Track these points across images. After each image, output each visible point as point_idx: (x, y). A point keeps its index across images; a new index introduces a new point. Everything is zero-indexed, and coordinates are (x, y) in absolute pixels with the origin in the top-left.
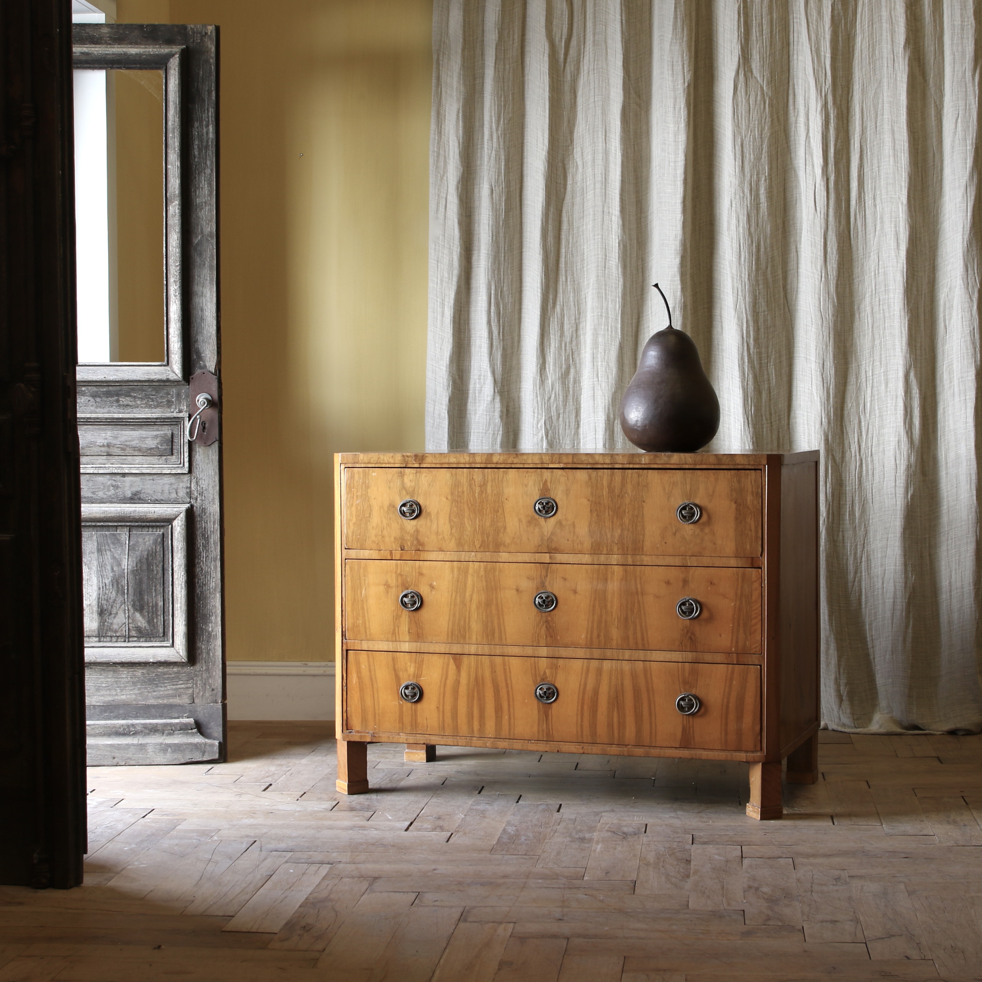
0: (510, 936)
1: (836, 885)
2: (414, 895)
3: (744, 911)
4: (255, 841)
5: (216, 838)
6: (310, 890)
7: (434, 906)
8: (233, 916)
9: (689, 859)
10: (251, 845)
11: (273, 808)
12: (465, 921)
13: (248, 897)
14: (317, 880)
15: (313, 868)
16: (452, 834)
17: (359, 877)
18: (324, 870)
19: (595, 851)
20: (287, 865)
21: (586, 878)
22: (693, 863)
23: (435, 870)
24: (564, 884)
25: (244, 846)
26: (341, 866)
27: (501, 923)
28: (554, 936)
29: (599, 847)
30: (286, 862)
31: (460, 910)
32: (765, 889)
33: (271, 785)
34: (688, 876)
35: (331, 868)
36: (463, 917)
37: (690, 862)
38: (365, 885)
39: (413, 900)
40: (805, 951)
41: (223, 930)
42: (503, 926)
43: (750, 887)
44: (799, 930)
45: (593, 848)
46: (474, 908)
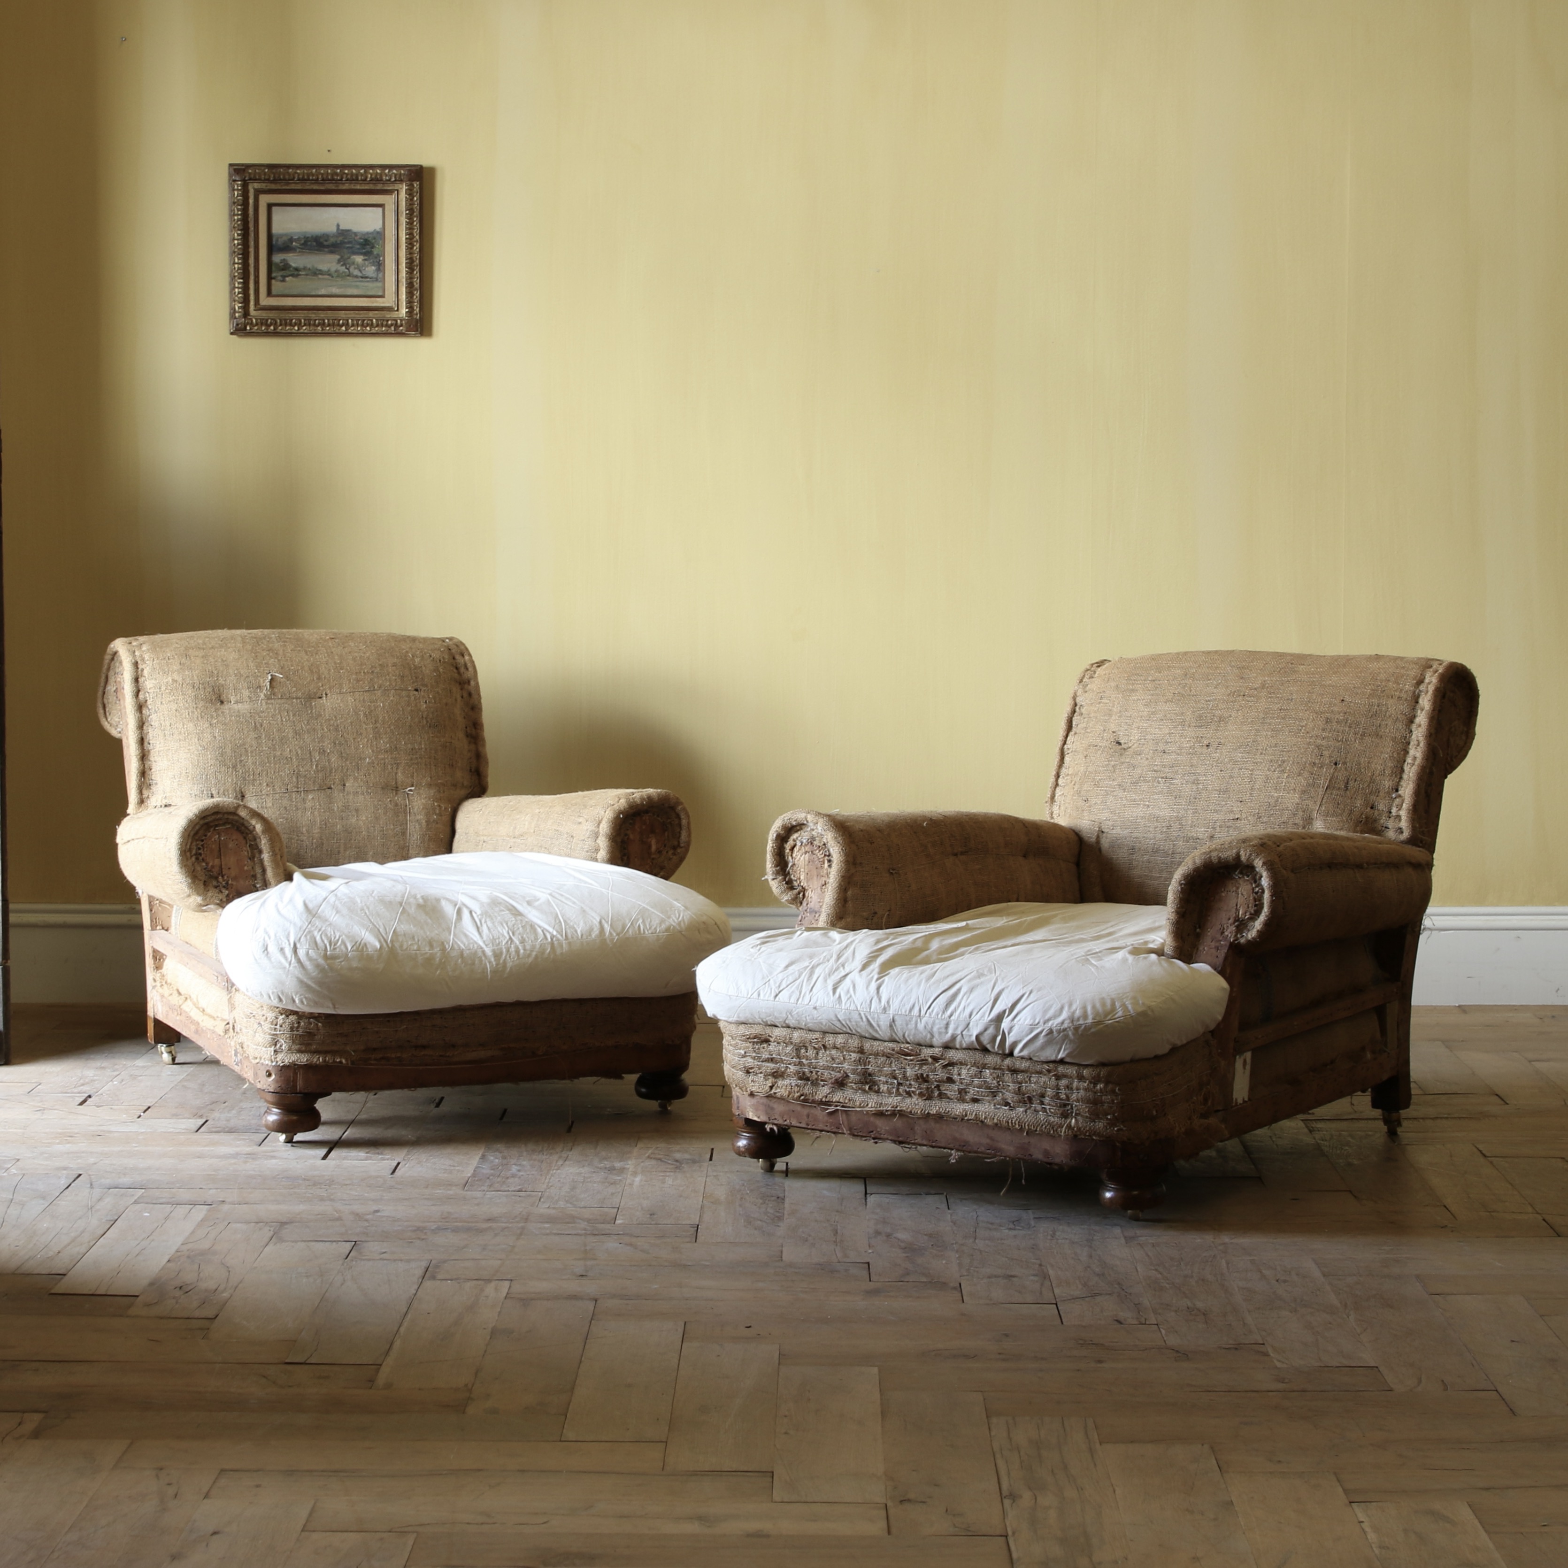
0: (506, 1298)
1: (1014, 1229)
2: (349, 1246)
3: (868, 1263)
4: (80, 1175)
5: (14, 1171)
6: (180, 1240)
7: (381, 1259)
8: (64, 1275)
9: (781, 1195)
10: (74, 1181)
11: (101, 1128)
12: (433, 1278)
13: (83, 1249)
14: (189, 1226)
15: (182, 1210)
16: (399, 1164)
17: (257, 1223)
18: (200, 1213)
19: (631, 1185)
20: (138, 1207)
21: (618, 1222)
22: (787, 1201)
23: (377, 1211)
24: (585, 1229)
25: (64, 1182)
26: (226, 1207)
27: (489, 1281)
28: (574, 1297)
29: (638, 1179)
30: (136, 1202)
31: (424, 1264)
32: (902, 1235)
33: (90, 1096)
34: (780, 1218)
35: (209, 1211)
36: (428, 1273)
37: (783, 1199)
38: (267, 1233)
39: (348, 1252)
40: (963, 1315)
41: (53, 1291)
42: (493, 1284)
43: (878, 1233)
44: (955, 1288)
45: (628, 1181)
46: (445, 1261)
